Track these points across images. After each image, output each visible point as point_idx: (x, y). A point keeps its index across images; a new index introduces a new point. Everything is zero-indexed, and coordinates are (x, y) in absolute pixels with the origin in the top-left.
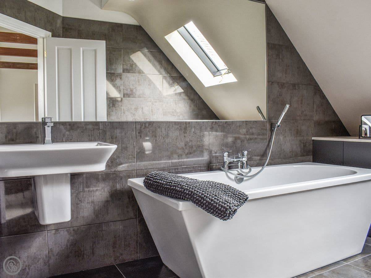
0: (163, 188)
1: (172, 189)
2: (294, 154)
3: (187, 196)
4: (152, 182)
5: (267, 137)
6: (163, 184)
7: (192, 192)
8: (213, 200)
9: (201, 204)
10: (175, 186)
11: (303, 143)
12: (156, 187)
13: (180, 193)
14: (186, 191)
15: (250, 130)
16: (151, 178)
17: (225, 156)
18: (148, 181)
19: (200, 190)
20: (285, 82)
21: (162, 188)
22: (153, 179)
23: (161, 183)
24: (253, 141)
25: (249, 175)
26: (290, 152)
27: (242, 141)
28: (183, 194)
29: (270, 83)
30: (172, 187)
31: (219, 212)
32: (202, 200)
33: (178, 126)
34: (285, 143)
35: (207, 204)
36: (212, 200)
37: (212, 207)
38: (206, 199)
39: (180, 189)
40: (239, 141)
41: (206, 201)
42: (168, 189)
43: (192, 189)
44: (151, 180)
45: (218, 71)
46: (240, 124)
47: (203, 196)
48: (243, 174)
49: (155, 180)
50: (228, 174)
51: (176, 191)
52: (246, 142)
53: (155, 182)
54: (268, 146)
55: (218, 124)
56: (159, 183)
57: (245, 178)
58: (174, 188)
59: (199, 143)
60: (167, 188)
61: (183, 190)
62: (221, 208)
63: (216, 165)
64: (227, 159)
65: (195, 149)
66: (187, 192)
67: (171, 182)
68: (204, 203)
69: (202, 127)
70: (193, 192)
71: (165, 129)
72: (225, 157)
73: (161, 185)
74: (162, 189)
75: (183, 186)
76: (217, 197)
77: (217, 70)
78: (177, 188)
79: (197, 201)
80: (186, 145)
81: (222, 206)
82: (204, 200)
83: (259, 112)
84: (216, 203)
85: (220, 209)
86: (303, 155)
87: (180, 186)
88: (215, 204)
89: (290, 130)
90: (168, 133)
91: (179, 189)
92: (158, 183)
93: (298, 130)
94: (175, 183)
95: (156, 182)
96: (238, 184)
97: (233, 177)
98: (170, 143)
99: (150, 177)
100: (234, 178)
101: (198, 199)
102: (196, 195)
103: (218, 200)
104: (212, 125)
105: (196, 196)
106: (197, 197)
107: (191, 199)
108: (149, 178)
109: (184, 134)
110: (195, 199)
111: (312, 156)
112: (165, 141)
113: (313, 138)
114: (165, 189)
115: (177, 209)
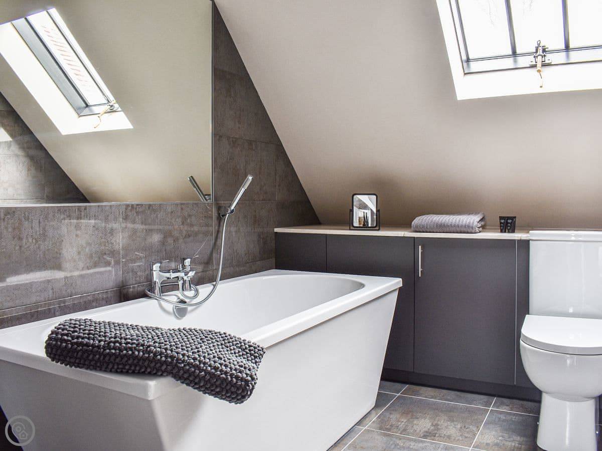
0: (100, 356)
1: (125, 355)
2: (250, 258)
3: (164, 368)
4: (70, 345)
5: (213, 229)
6: (99, 347)
7: (172, 357)
8: (218, 368)
9: (194, 379)
10: (131, 349)
11: (263, 238)
12: (82, 356)
13: (146, 364)
14: (159, 357)
15: (187, 219)
16: (66, 337)
17: (154, 269)
18: (59, 343)
19: (187, 351)
20: (237, 137)
21: (97, 356)
22: (70, 338)
23: (93, 346)
24: (191, 238)
25: (195, 301)
26: (246, 255)
27: (176, 240)
28: (153, 365)
29: (218, 137)
30: (125, 352)
31: (233, 389)
32: (197, 371)
33: (64, 214)
34: (239, 239)
35: (208, 377)
36: (216, 368)
37: (218, 383)
38: (205, 368)
39: (144, 354)
40: (170, 240)
41: (205, 372)
42: (113, 357)
43: (172, 351)
44: (66, 341)
45: (87, 106)
46: (171, 209)
47: (197, 363)
48: (187, 300)
49: (75, 340)
50: (163, 303)
51: (134, 360)
52: (181, 241)
53: (78, 344)
54: (216, 246)
55: (136, 209)
56: (88, 347)
57: (190, 308)
58: (130, 352)
59: (103, 248)
60: (110, 355)
61: (152, 355)
62: (237, 382)
63: (134, 287)
64: (157, 276)
65: (96, 259)
66: (163, 359)
67: (117, 342)
68: (201, 377)
69: (108, 216)
70: (175, 357)
71: (39, 222)
72: (154, 272)
73: (96, 349)
74: (99, 358)
75: (149, 346)
76: (222, 362)
77: (85, 105)
78: (137, 353)
79: (186, 376)
80: (79, 253)
81: (237, 377)
82: (201, 370)
83: (194, 187)
84: (226, 373)
85: (235, 384)
86: (262, 259)
87: (141, 348)
88: (224, 376)
89: (245, 217)
90: (44, 229)
91: (141, 353)
92: (87, 345)
93: (255, 217)
94: (129, 343)
95: (81, 343)
96: (180, 319)
97: (170, 307)
98: (48, 250)
99: (63, 335)
100: (171, 310)
101: (188, 370)
102: (183, 361)
103: (226, 366)
104: (125, 212)
105: (183, 365)
106: (185, 366)
107: (172, 373)
108: (60, 336)
109: (77, 230)
110: (182, 372)
111: (274, 259)
112: (39, 248)
113: (276, 230)
114: (107, 358)
115: (144, 397)
